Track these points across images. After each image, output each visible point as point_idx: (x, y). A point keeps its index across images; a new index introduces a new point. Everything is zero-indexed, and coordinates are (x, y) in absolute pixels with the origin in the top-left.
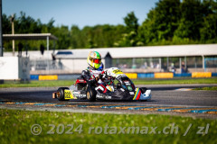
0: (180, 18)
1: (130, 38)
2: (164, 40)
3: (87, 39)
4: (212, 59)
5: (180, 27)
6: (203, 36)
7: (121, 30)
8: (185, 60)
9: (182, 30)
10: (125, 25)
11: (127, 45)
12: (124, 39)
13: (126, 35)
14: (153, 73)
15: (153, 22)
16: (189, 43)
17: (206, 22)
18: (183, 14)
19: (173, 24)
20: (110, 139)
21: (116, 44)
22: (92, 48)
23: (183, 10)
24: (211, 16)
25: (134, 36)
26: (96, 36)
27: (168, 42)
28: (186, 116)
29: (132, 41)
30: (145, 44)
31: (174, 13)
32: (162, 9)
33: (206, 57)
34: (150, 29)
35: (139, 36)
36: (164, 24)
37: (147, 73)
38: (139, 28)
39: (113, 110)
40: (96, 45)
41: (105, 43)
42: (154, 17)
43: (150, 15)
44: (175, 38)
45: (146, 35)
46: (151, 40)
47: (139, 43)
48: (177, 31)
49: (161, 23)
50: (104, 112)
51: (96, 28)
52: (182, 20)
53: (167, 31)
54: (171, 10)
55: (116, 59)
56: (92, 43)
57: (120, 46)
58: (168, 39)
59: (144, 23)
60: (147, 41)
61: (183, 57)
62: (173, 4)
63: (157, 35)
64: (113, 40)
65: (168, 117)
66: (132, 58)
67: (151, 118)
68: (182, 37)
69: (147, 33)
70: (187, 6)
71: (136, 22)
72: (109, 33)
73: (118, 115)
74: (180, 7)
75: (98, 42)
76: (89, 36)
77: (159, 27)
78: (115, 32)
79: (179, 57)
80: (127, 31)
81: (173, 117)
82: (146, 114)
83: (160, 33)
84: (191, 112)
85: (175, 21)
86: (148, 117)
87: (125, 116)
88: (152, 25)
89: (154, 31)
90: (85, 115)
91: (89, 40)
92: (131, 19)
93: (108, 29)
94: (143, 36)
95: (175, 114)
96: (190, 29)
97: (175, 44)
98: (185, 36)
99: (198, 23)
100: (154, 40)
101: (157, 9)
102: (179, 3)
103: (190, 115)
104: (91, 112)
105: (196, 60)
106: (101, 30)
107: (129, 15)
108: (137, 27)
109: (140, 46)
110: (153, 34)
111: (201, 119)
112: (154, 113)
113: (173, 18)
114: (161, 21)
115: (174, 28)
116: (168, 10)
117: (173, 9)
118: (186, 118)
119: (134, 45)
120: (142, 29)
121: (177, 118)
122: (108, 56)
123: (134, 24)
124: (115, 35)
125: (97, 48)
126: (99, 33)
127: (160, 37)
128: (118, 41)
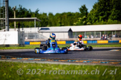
0: (112, 8)
1: (83, 20)
2: (103, 21)
3: (58, 21)
5: (112, 14)
7: (77, 15)
9: (113, 15)
10: (80, 12)
11: (81, 24)
12: (79, 21)
13: (80, 18)
14: (97, 40)
15: (97, 11)
16: (118, 23)
18: (114, 6)
19: (108, 12)
21: (75, 24)
22: (61, 26)
23: (114, 4)
25: (85, 19)
26: (63, 19)
27: (105, 22)
28: (118, 66)
29: (84, 22)
30: (92, 24)
31: (109, 6)
32: (101, 3)
34: (95, 15)
35: (88, 19)
36: (103, 12)
37: (93, 41)
38: (88, 14)
39: (74, 62)
40: (63, 24)
41: (68, 23)
42: (97, 8)
43: (95, 7)
44: (109, 20)
46: (95, 21)
47: (88, 23)
48: (110, 16)
49: (101, 11)
51: (63, 14)
52: (114, 9)
53: (104, 16)
54: (107, 4)
55: (75, 32)
56: (60, 23)
57: (77, 25)
59: (91, 11)
60: (93, 22)
61: (114, 31)
63: (99, 19)
64: (73, 21)
65: (107, 67)
66: (84, 32)
68: (113, 19)
69: (93, 17)
71: (86, 11)
72: (71, 17)
73: (78, 66)
76: (59, 19)
77: (100, 14)
78: (75, 17)
79: (112, 31)
80: (81, 16)
81: (110, 67)
82: (94, 65)
83: (101, 17)
84: (120, 64)
85: (109, 10)
86: (95, 67)
87: (82, 66)
88: (96, 13)
89: (97, 16)
90: (58, 65)
91: (59, 21)
93: (70, 15)
94: (90, 19)
95: (110, 65)
96: (118, 15)
97: (109, 24)
98: (115, 19)
100: (97, 21)
101: (98, 3)
104: (62, 63)
106: (66, 16)
107: (82, 7)
109: (89, 25)
110: (96, 18)
113: (108, 8)
115: (109, 14)
116: (105, 3)
118: (117, 67)
119: (85, 24)
120: (90, 15)
122: (70, 30)
124: (74, 18)
125: (63, 26)
126: (65, 17)
127: (100, 19)
128: (76, 21)
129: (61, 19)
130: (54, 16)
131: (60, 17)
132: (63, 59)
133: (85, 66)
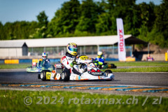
0: (80, 15)
1: (42, 32)
2: (68, 33)
3: (8, 32)
4: (105, 48)
5: (80, 23)
6: (98, 30)
7: (34, 25)
8: (85, 48)
9: (82, 25)
10: (38, 21)
11: (40, 37)
12: (37, 32)
13: (38, 29)
14: (60, 59)
15: (60, 19)
16: (87, 35)
17: (101, 19)
18: (83, 13)
19: (75, 20)
20: (27, 110)
21: (31, 36)
22: (12, 39)
23: (83, 10)
24: (104, 15)
25: (44, 30)
26: (15, 30)
27: (71, 34)
28: (86, 92)
29: (43, 34)
30: (53, 36)
31: (76, 12)
32: (66, 9)
33: (101, 46)
34: (57, 24)
35: (49, 30)
36: (68, 21)
37: (55, 59)
38: (49, 23)
39: (29, 87)
40: (15, 37)
41: (23, 35)
42: (61, 15)
43: (57, 14)
44: (77, 32)
45: (54, 29)
46: (58, 33)
47: (48, 36)
48: (78, 26)
49: (65, 20)
50: (22, 90)
51: (16, 23)
52: (82, 17)
53: (70, 26)
54: (73, 10)
55: (31, 48)
56: (12, 35)
57: (34, 38)
58: (71, 32)
59: (53, 20)
60: (55, 34)
61: (82, 46)
62: (75, 5)
63: (62, 29)
64: (28, 33)
65: (72, 93)
66: (43, 47)
67: (59, 94)
68: (82, 31)
69: (55, 28)
70: (86, 7)
71: (46, 19)
72: (26, 27)
73: (33, 92)
74: (80, 7)
75: (17, 35)
76: (10, 30)
77: (64, 23)
78: (30, 27)
79: (80, 46)
80: (39, 26)
81: (75, 93)
82: (55, 90)
83: (65, 28)
84: (89, 89)
85: (77, 18)
86: (56, 93)
87: (38, 92)
88: (59, 22)
89: (60, 26)
90: (7, 91)
91: (10, 33)
92: (42, 17)
93: (24, 24)
94: (51, 30)
95: (76, 91)
96: (88, 24)
97: (76, 36)
98: (84, 30)
99: (94, 20)
100: (60, 33)
101: (62, 9)
102: (79, 4)
103: (89, 91)
104: (12, 89)
105: (93, 49)
106: (19, 25)
107: (41, 14)
108: (47, 23)
109: (50, 37)
110: (59, 29)
111: (97, 94)
112: (60, 90)
113: (75, 16)
114: (66, 18)
115: (76, 24)
116: (71, 9)
117: (75, 9)
118: (85, 94)
119: (45, 37)
120: (51, 25)
121: (78, 94)
122: (25, 45)
123: (44, 21)
124: (30, 29)
125: (16, 39)
126: (17, 27)
127: (64, 31)
128: (32, 33)
129: (13, 30)
130: (3, 27)
131: (11, 27)
132: (14, 84)
133: (42, 92)
